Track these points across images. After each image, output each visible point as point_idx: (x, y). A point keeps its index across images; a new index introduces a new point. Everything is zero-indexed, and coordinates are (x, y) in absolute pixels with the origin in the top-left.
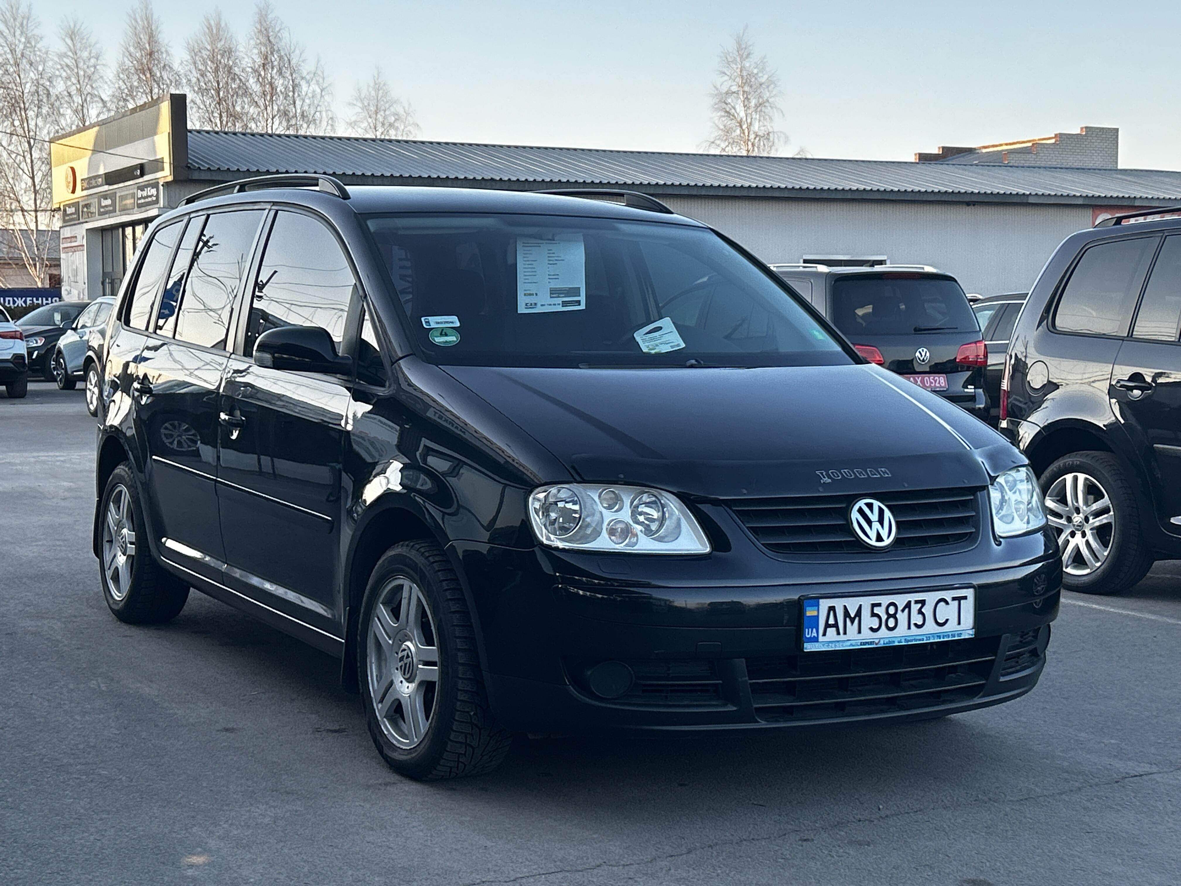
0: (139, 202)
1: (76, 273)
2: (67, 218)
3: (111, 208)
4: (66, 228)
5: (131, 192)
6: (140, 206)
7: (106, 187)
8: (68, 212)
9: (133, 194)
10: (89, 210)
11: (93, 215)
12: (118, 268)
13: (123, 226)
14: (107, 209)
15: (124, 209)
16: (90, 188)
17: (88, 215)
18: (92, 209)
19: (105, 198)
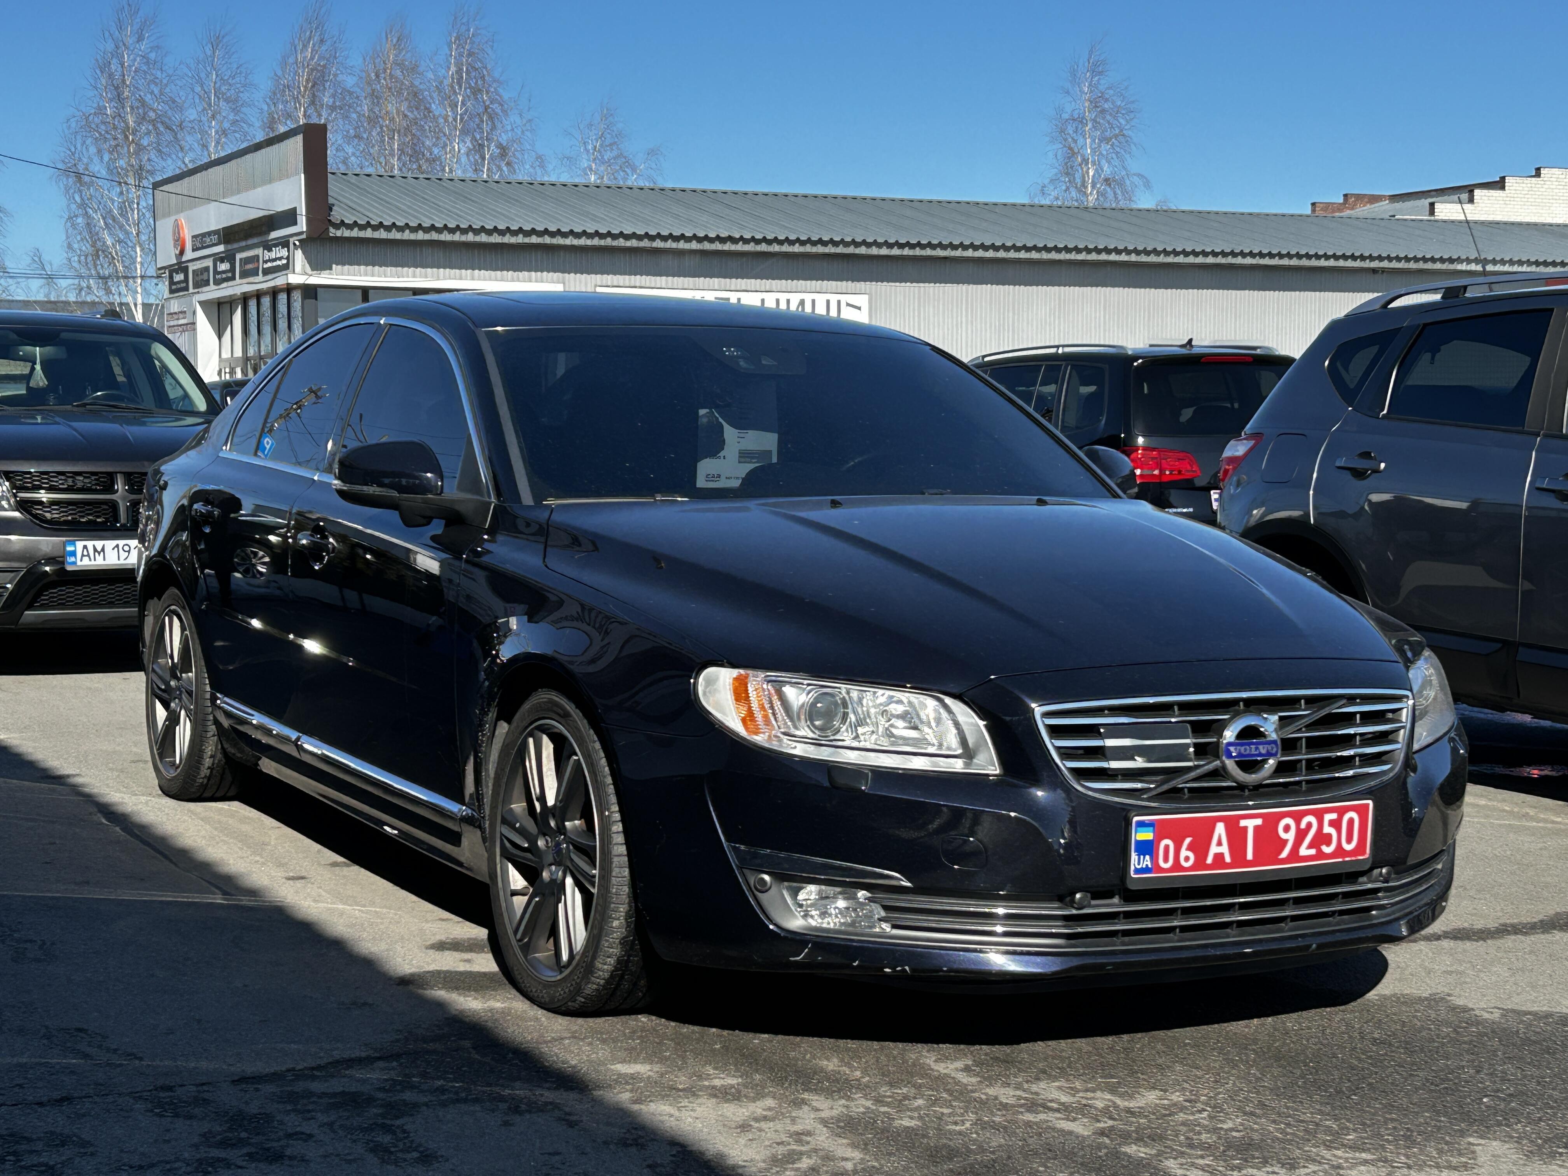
0: (266, 266)
2: (174, 287)
3: (230, 275)
4: (172, 301)
5: (255, 253)
6: (266, 272)
7: (223, 247)
8: (174, 279)
9: (258, 256)
10: (200, 277)
11: (207, 283)
12: (238, 353)
13: (245, 299)
14: (224, 276)
15: (245, 274)
16: (203, 248)
17: (201, 283)
18: (205, 277)
19: (222, 261)
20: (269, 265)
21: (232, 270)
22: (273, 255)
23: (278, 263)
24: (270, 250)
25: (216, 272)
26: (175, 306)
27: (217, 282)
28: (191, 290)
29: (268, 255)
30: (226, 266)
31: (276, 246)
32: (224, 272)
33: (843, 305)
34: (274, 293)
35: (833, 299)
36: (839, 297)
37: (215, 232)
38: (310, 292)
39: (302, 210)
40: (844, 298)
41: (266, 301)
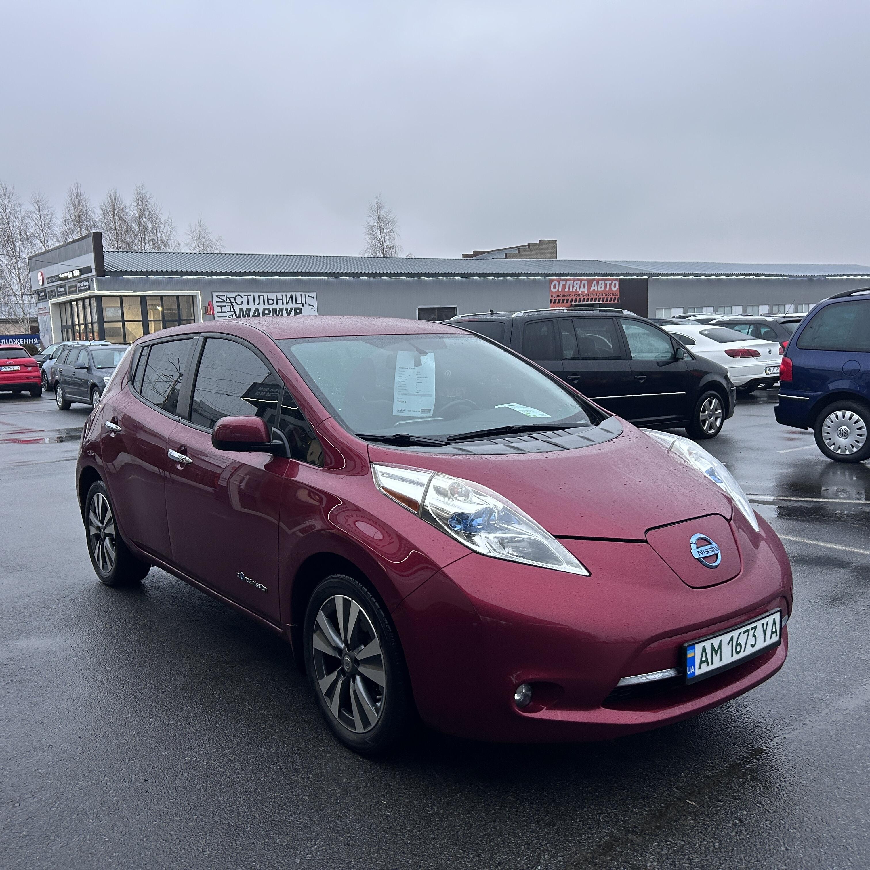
1: (47, 326)
2: (40, 298)
4: (40, 303)
6: (80, 291)
7: (61, 282)
8: (40, 295)
9: (76, 285)
10: (51, 294)
11: (54, 296)
12: (70, 323)
13: (71, 302)
15: (71, 293)
16: (52, 282)
17: (52, 296)
18: (53, 293)
19: (60, 288)
20: (81, 288)
21: (65, 291)
22: (82, 285)
23: (85, 287)
24: (81, 283)
25: (58, 291)
26: (41, 305)
27: (58, 296)
28: (48, 299)
29: (79, 285)
30: (62, 289)
31: (83, 281)
32: (61, 292)
33: (307, 296)
34: (83, 299)
35: (303, 294)
36: (305, 293)
37: (56, 276)
38: (99, 298)
39: (93, 267)
40: (307, 294)
41: (80, 303)
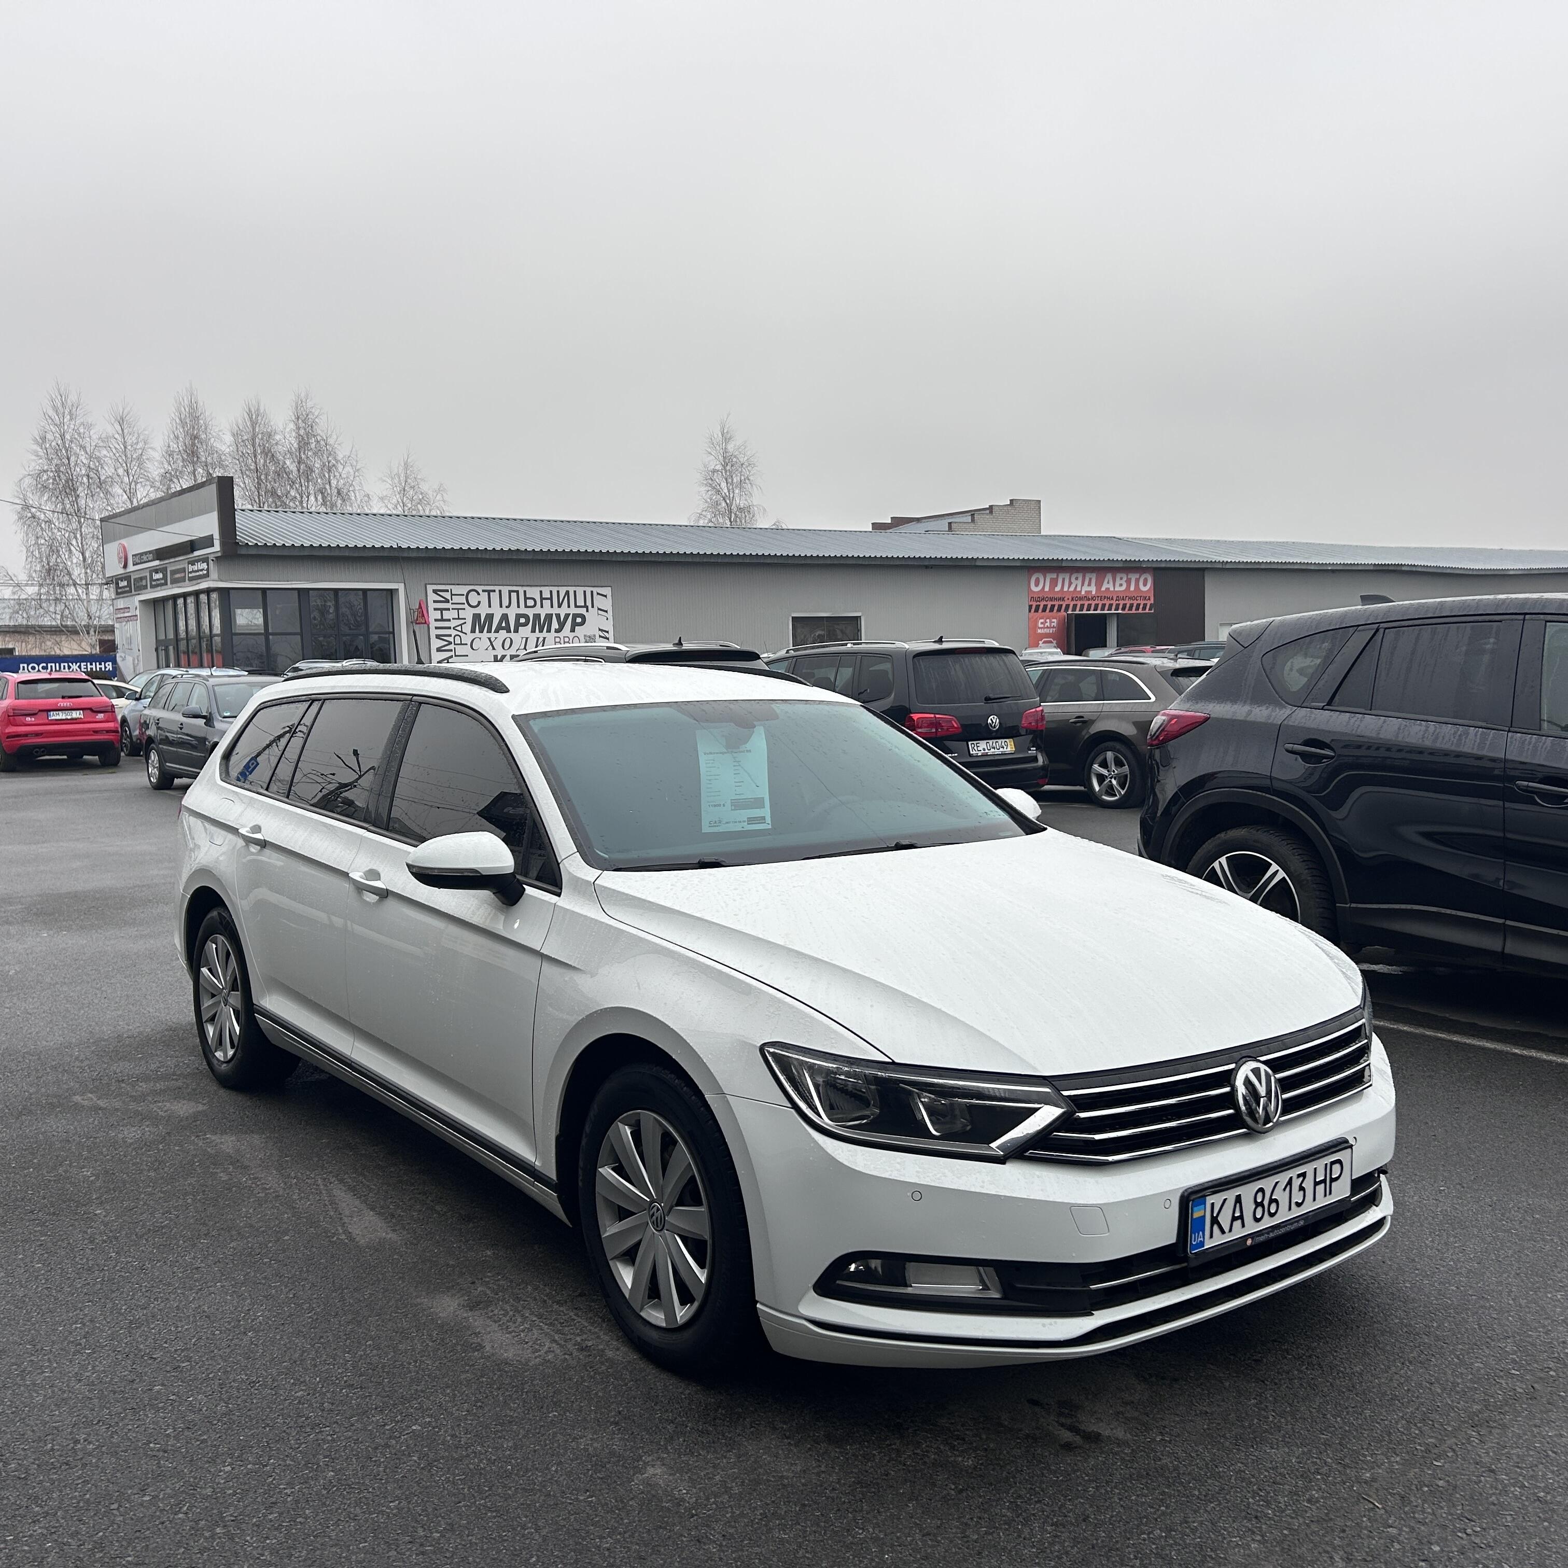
0: (190, 575)
1: (130, 640)
2: (119, 591)
3: (163, 581)
4: (119, 600)
5: (182, 566)
6: (191, 579)
7: (157, 563)
8: (120, 586)
9: (184, 568)
10: (141, 583)
11: (145, 587)
12: (171, 636)
13: (175, 598)
14: (159, 582)
15: (175, 581)
16: (141, 563)
17: (141, 588)
18: (144, 583)
19: (157, 573)
20: (193, 574)
21: (165, 577)
22: (195, 568)
23: (201, 573)
24: (193, 564)
25: (152, 579)
26: (121, 603)
27: (152, 587)
28: (133, 592)
29: (191, 568)
30: (160, 576)
31: (198, 561)
32: (158, 580)
33: (595, 594)
34: (197, 594)
35: (588, 590)
36: (592, 589)
37: (150, 552)
38: (225, 593)
39: (217, 536)
40: (595, 590)
41: (190, 600)
